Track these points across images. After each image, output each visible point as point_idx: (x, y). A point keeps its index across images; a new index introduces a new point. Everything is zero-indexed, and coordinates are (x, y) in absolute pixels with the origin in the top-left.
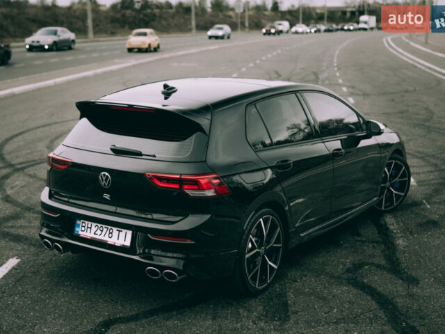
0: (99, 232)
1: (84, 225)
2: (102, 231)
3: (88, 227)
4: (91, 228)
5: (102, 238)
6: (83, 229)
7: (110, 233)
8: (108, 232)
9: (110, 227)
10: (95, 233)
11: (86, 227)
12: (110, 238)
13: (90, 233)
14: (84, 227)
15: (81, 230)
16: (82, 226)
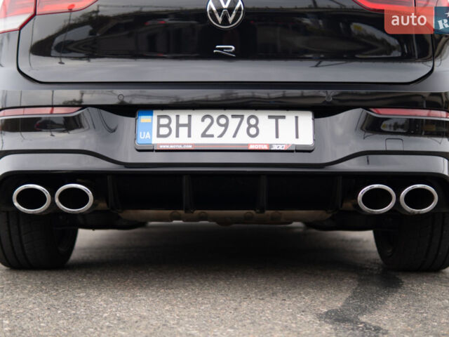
0: (216, 130)
1: (164, 121)
2: (226, 126)
3: (178, 125)
4: (189, 125)
5: (228, 140)
6: (164, 131)
7: (250, 126)
8: (245, 125)
9: (247, 114)
10: (204, 135)
11: (173, 125)
12: (253, 136)
13: (189, 136)
14: (168, 126)
15: (159, 136)
16: (159, 126)
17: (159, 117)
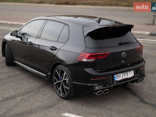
0: (124, 76)
7: (127, 74)
9: (127, 72)
10: (122, 77)
11: (119, 76)
12: (128, 76)
13: (121, 78)
14: (118, 77)
15: (117, 79)
16: (117, 77)
17: (117, 75)
